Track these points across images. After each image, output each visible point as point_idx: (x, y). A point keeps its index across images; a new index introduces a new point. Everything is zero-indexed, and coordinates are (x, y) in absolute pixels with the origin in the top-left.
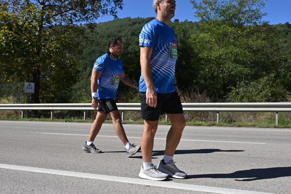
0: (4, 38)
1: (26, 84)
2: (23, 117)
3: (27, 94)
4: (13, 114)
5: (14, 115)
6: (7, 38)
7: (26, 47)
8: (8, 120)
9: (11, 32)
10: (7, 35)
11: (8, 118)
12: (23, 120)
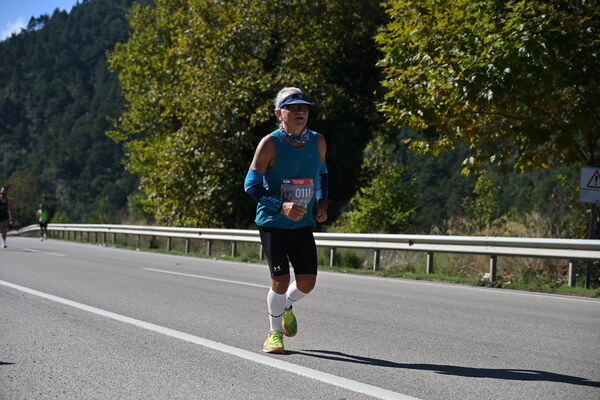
0: (522, 26)
1: (587, 173)
2: (573, 284)
3: (588, 206)
4: (540, 272)
5: (544, 275)
6: (532, 29)
7: (591, 50)
8: (526, 289)
9: (543, 7)
10: (532, 16)
11: (527, 282)
12: (571, 293)
